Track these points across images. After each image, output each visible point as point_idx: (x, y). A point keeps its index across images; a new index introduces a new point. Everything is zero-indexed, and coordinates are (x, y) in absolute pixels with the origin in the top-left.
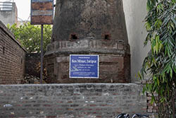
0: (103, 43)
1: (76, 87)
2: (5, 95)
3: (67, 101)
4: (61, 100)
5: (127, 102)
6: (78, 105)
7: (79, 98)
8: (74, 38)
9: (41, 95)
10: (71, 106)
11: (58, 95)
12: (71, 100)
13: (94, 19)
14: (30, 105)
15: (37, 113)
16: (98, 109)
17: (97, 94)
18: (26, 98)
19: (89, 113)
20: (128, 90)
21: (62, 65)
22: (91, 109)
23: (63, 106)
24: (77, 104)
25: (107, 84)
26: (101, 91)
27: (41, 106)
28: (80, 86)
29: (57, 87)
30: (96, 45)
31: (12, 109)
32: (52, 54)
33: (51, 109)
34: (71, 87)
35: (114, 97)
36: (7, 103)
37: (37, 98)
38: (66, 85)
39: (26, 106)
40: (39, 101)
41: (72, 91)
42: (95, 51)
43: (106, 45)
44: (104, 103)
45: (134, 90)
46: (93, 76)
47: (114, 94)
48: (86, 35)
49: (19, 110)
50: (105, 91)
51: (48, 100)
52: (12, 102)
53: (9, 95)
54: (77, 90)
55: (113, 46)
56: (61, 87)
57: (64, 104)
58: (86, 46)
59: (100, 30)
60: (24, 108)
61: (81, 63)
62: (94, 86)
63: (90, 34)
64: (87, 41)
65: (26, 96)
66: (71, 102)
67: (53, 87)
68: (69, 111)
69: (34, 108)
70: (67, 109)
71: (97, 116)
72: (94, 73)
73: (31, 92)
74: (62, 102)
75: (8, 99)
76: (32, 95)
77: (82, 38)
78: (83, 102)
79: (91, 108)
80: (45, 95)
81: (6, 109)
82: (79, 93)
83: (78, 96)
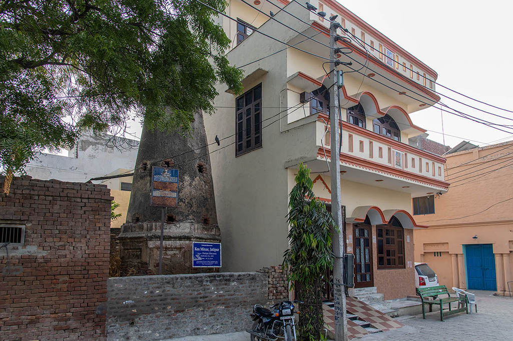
0: (204, 228)
1: (206, 277)
2: (126, 289)
3: (196, 293)
4: (190, 292)
5: (253, 290)
6: (207, 297)
7: (208, 289)
8: (171, 220)
9: (168, 288)
10: (201, 298)
11: (187, 287)
12: (201, 291)
13: (194, 201)
14: (155, 300)
15: (164, 308)
16: (226, 300)
17: (226, 284)
18: (152, 292)
19: (218, 304)
20: (253, 279)
21: (155, 250)
22: (219, 300)
23: (192, 298)
24: (207, 295)
25: (235, 273)
26: (229, 280)
27: (169, 301)
28: (209, 277)
29: (186, 278)
30: (198, 229)
31: (133, 306)
32: (142, 237)
33: (180, 303)
34: (201, 277)
35: (241, 286)
36: (128, 299)
37: (164, 291)
38: (195, 275)
39: (151, 301)
40: (167, 295)
41: (201, 281)
42: (198, 236)
43: (206, 230)
44: (232, 293)
45: (258, 279)
46: (216, 265)
47: (242, 284)
48: (185, 218)
49: (142, 306)
50: (233, 281)
51: (176, 293)
52: (135, 297)
53: (130, 290)
54: (207, 281)
55: (211, 231)
56: (190, 278)
57: (193, 296)
58: (188, 230)
59: (200, 213)
60: (148, 303)
61: (205, 252)
62: (223, 276)
63: (191, 217)
64: (188, 225)
65: (151, 289)
66: (200, 294)
67: (182, 279)
68: (199, 303)
69: (160, 302)
70: (197, 301)
71: (226, 307)
72: (216, 262)
73: (156, 285)
74: (191, 294)
75: (129, 294)
76: (158, 288)
77: (182, 221)
78: (212, 293)
79: (219, 298)
80: (173, 287)
81: (127, 306)
82: (208, 283)
83: (208, 287)
